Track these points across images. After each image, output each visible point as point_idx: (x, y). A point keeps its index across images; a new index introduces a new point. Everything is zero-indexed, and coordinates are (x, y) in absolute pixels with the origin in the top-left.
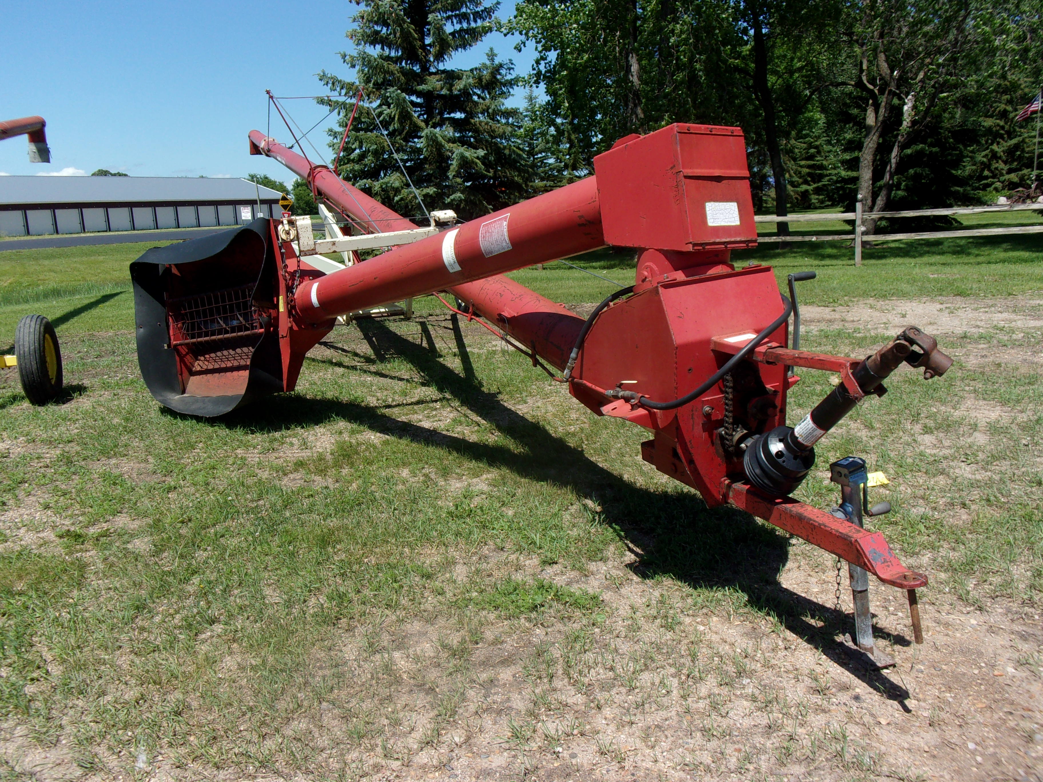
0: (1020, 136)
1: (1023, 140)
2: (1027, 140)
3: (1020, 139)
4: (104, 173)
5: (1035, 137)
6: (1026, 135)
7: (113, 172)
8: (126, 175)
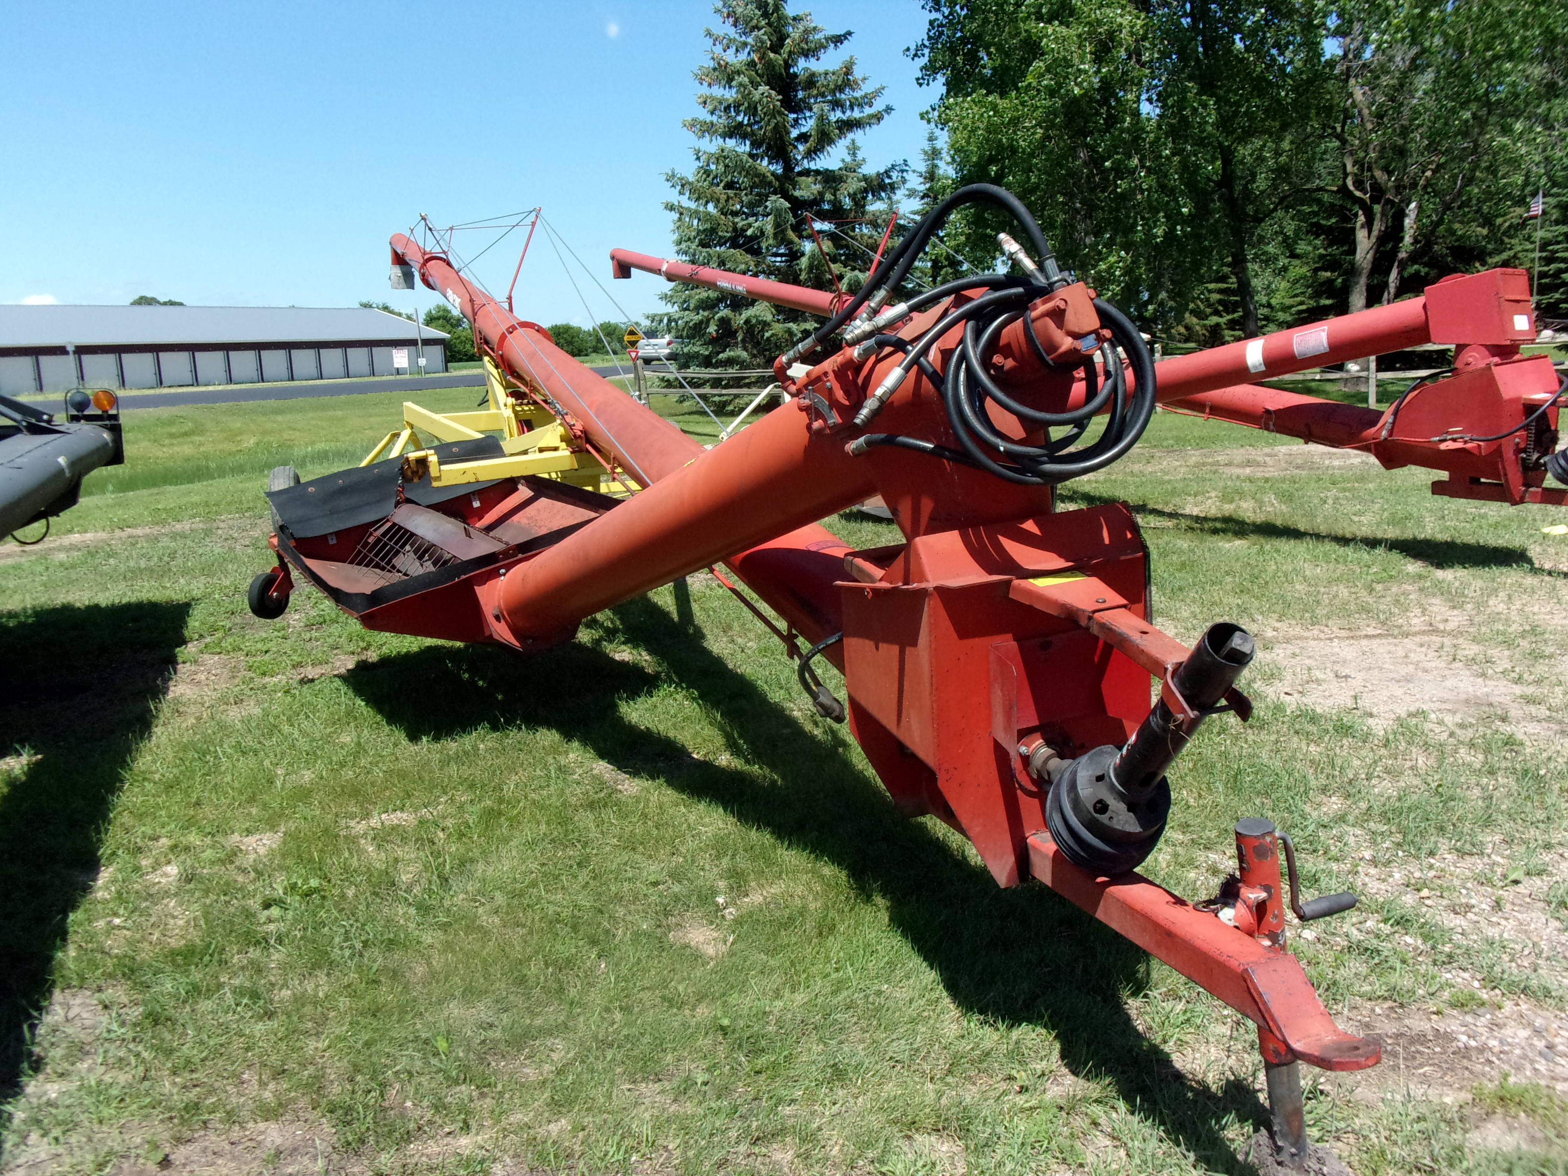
0: (1510, 249)
1: (1515, 254)
2: (1520, 255)
3: (1512, 253)
4: (144, 301)
5: (1533, 250)
6: (1519, 248)
7: (162, 300)
8: (181, 304)
